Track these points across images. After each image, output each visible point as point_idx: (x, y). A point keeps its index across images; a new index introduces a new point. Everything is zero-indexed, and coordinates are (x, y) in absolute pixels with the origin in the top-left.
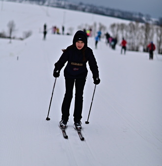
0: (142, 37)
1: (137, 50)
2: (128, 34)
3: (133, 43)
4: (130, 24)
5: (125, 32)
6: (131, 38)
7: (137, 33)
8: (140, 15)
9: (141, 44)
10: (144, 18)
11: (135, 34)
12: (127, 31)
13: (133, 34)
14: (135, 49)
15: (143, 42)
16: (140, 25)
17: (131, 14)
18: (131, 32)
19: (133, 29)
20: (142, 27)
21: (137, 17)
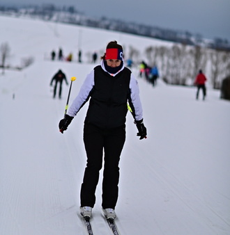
0: (190, 65)
1: (184, 84)
2: (171, 61)
3: (178, 75)
4: (174, 48)
5: (166, 58)
6: (175, 66)
7: (184, 60)
8: (188, 34)
9: (189, 75)
10: (193, 39)
11: (180, 62)
12: (169, 57)
13: (177, 61)
14: (181, 82)
15: (192, 72)
16: (188, 48)
17: (175, 33)
18: (174, 58)
19: (178, 54)
20: (191, 52)
21: (184, 37)
